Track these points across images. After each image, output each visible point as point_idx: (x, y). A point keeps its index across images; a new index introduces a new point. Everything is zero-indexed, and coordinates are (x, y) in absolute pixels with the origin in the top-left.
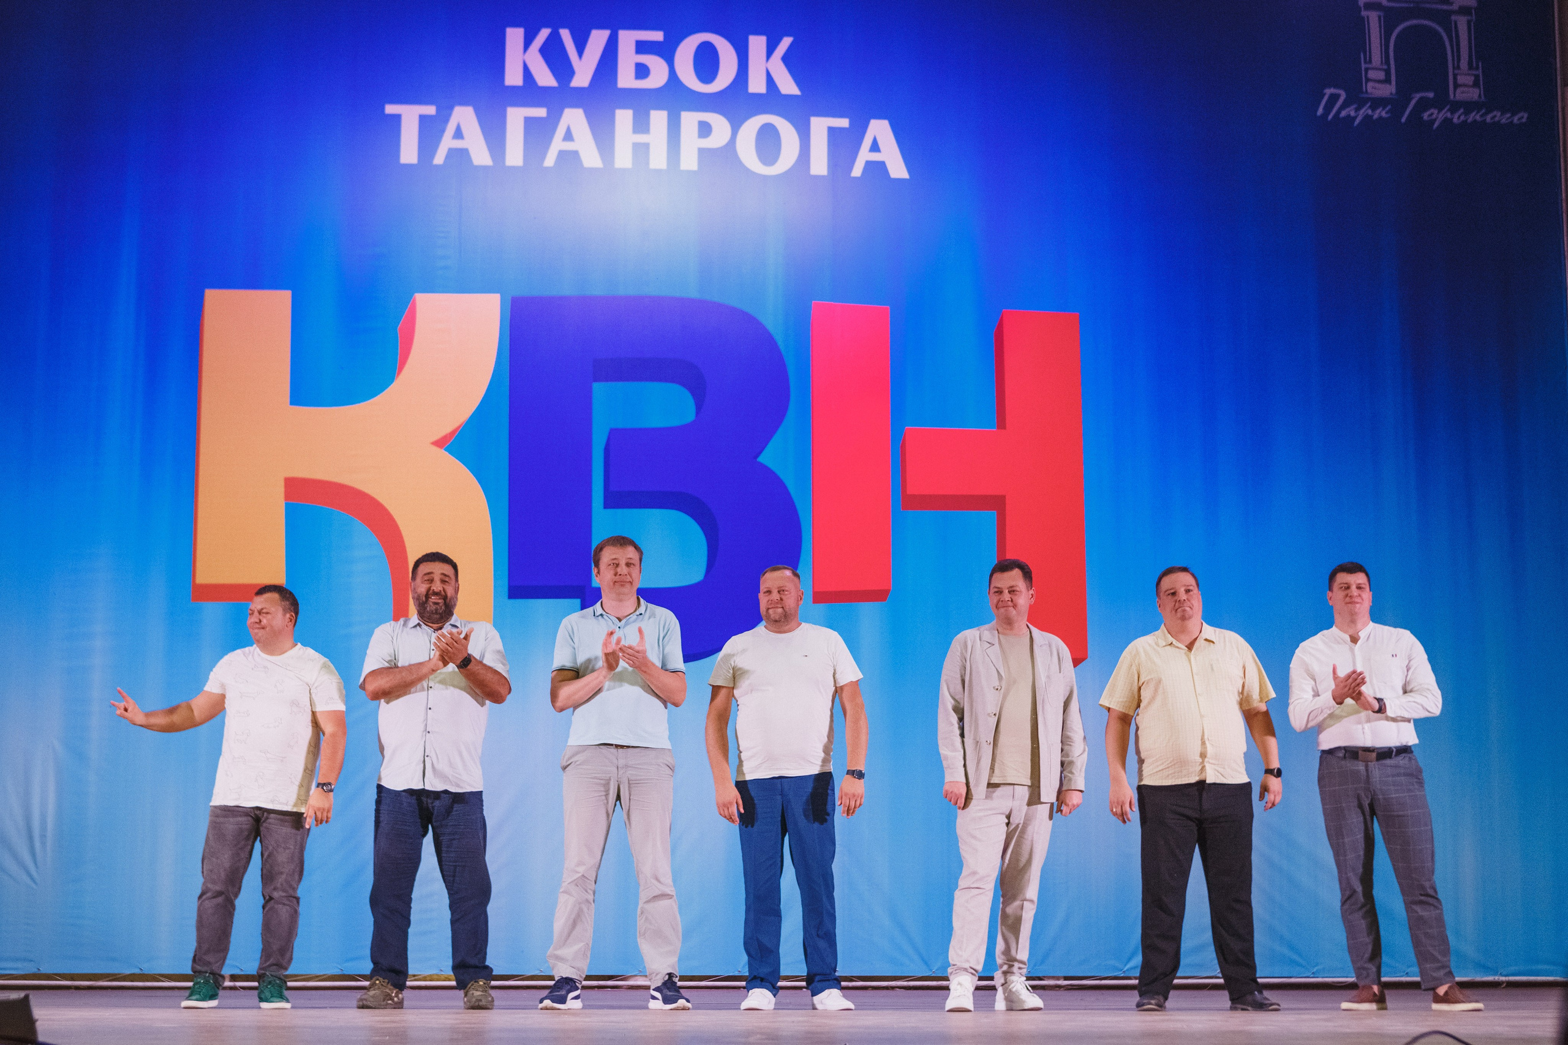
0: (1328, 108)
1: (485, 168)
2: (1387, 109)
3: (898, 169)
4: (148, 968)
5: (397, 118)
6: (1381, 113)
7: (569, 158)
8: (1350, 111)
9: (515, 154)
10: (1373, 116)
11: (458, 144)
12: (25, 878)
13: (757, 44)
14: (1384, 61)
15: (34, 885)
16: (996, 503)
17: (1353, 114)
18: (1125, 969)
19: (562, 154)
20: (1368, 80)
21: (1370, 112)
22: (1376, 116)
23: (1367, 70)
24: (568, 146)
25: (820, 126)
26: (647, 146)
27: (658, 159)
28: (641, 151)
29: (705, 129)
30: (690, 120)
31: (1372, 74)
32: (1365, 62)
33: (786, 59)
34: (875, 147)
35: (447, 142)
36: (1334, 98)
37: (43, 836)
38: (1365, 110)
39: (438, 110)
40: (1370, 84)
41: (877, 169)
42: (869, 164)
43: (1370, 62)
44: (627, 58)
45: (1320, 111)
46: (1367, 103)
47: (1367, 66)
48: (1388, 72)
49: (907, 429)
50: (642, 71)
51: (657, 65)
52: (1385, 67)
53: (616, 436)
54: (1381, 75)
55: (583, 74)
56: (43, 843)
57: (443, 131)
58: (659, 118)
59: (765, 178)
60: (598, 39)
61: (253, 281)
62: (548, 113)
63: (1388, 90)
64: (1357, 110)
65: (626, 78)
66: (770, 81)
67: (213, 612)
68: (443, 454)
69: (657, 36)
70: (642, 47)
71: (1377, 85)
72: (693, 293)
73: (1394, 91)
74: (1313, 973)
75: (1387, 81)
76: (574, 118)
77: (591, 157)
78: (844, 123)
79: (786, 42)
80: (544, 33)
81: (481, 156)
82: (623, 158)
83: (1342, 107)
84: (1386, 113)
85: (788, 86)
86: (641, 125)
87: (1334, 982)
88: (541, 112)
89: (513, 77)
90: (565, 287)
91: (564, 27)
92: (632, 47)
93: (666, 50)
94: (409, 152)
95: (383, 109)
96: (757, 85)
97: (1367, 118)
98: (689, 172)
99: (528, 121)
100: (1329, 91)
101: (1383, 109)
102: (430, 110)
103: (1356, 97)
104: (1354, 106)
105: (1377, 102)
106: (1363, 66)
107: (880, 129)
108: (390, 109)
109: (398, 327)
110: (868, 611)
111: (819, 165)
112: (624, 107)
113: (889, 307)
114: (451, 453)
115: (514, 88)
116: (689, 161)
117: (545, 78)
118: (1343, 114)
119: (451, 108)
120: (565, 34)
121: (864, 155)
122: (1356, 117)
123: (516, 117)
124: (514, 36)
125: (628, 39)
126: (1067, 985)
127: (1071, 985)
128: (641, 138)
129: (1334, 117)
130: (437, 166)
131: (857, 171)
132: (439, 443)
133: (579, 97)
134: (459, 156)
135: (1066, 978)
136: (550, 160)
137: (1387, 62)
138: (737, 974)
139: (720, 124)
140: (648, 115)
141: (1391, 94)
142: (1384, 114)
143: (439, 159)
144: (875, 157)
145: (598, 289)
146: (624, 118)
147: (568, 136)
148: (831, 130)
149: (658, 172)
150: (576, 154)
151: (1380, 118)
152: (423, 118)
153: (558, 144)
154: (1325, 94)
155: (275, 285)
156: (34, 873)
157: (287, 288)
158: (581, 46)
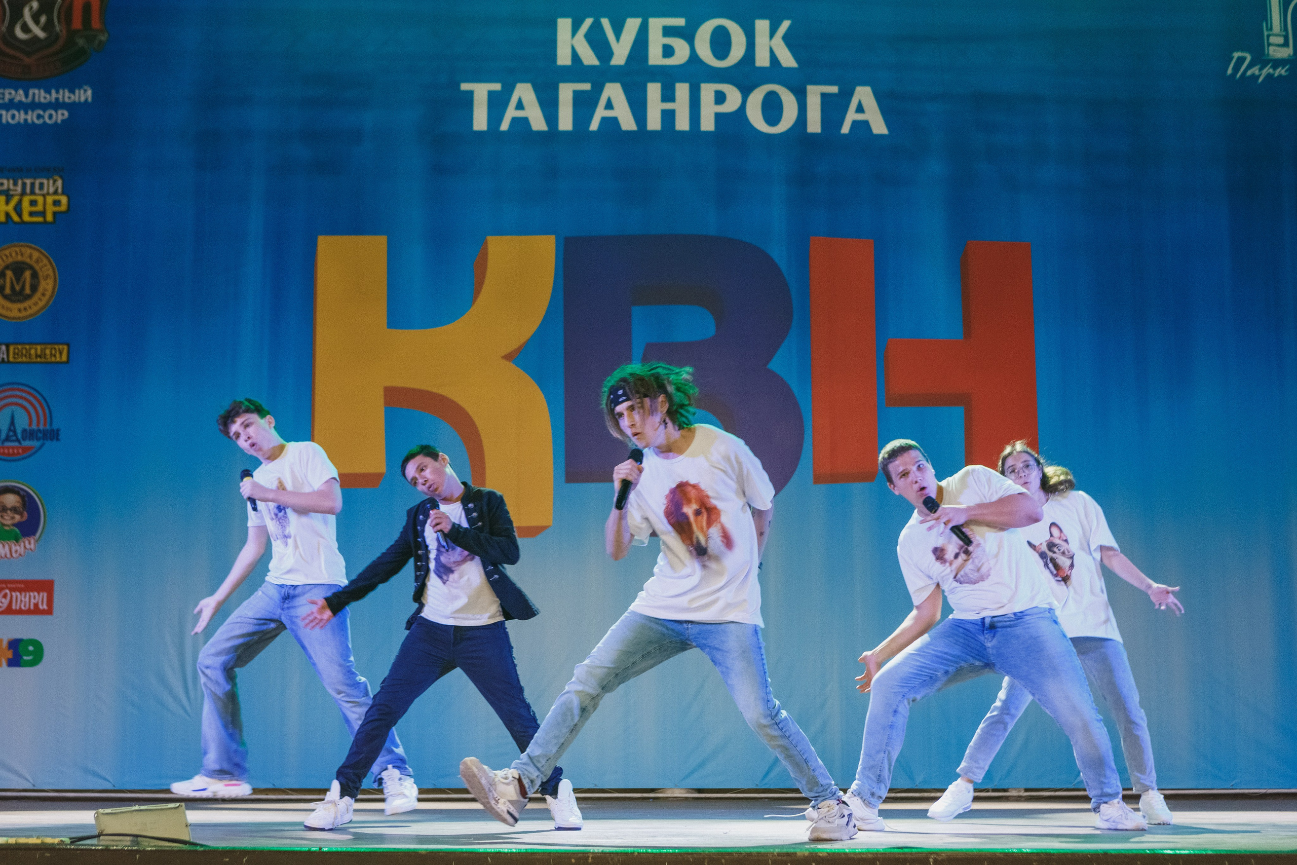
0: (1237, 68)
1: (542, 133)
2: (1286, 68)
3: (879, 127)
4: (279, 784)
5: (471, 93)
6: (1281, 71)
7: (610, 123)
8: (1255, 70)
9: (566, 122)
10: (1274, 74)
11: (520, 114)
13: (762, 26)
14: (1283, 29)
15: (187, 717)
16: (964, 400)
17: (1257, 73)
18: (1075, 782)
19: (604, 120)
20: (1269, 45)
21: (1271, 71)
22: (1276, 75)
23: (1268, 36)
24: (609, 113)
25: (815, 92)
26: (672, 112)
27: (683, 122)
28: (668, 116)
30: (708, 90)
31: (1273, 40)
32: (1267, 29)
33: (785, 38)
34: (860, 109)
35: (511, 113)
36: (1241, 60)
38: (1267, 70)
39: (503, 87)
40: (1271, 48)
41: (862, 127)
42: (855, 123)
43: (1271, 29)
44: (656, 42)
45: (1230, 71)
46: (1269, 63)
47: (1270, 33)
48: (1286, 38)
49: (889, 340)
50: (668, 51)
51: (680, 46)
52: (1284, 33)
53: (651, 350)
54: (1281, 40)
57: (507, 103)
58: (682, 90)
59: (770, 136)
60: (632, 25)
61: (356, 228)
62: (593, 86)
63: (1285, 53)
64: (1261, 69)
65: (655, 57)
66: (773, 57)
68: (511, 366)
69: (680, 22)
70: (668, 31)
71: (1277, 48)
72: (712, 231)
73: (1292, 53)
74: (1232, 785)
75: (1286, 44)
76: (614, 91)
77: (627, 122)
78: (834, 89)
79: (786, 25)
80: (588, 22)
81: (538, 123)
82: (654, 122)
83: (1249, 67)
84: (1286, 71)
85: (787, 60)
86: (668, 95)
87: (1249, 793)
88: (587, 86)
89: (564, 58)
90: (609, 228)
91: (604, 16)
92: (660, 32)
93: (688, 35)
94: (480, 121)
95: (459, 86)
96: (762, 60)
97: (1269, 76)
98: (707, 132)
99: (577, 95)
100: (1236, 55)
101: (1283, 68)
102: (497, 87)
103: (1260, 59)
104: (1258, 67)
105: (1277, 63)
106: (1266, 33)
107: (864, 94)
108: (465, 87)
109: (474, 264)
110: (858, 489)
111: (814, 125)
112: (654, 80)
113: (872, 241)
114: (517, 365)
115: (564, 68)
116: (708, 123)
117: (589, 58)
118: (1249, 73)
119: (513, 85)
120: (605, 22)
121: (851, 116)
122: (1260, 75)
123: (566, 91)
124: (564, 25)
125: (656, 25)
126: (1027, 796)
127: (1030, 796)
128: (668, 106)
129: (1241, 77)
130: (504, 132)
131: (846, 129)
132: (508, 357)
133: (617, 74)
134: (521, 123)
135: (1026, 790)
136: (594, 125)
137: (1286, 29)
138: (754, 787)
139: (732, 93)
140: (674, 87)
141: (1289, 55)
142: (1283, 72)
143: (505, 126)
144: (860, 117)
145: (632, 229)
146: (654, 90)
147: (609, 106)
148: (824, 96)
149: (682, 133)
150: (615, 120)
151: (1280, 76)
152: (491, 94)
153: (600, 112)
154: (1233, 58)
155: (374, 231)
156: (188, 707)
157: (384, 234)
158: (618, 32)
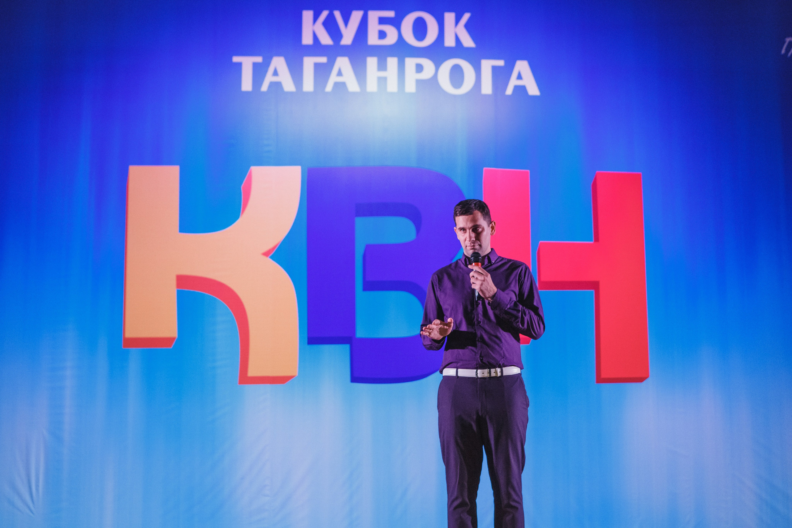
0: (788, 49)
1: (291, 93)
3: (533, 90)
5: (240, 65)
7: (340, 86)
9: (308, 85)
11: (275, 79)
12: (28, 511)
13: (449, 17)
15: (32, 515)
16: (594, 285)
19: (336, 84)
24: (340, 79)
25: (487, 65)
26: (385, 79)
27: (392, 86)
28: (382, 81)
29: (419, 68)
30: (411, 63)
33: (467, 26)
34: (519, 77)
35: (269, 78)
36: (791, 44)
37: (37, 486)
39: (263, 60)
41: (521, 90)
42: (516, 88)
44: (373, 27)
45: (783, 51)
49: (541, 243)
50: (382, 35)
51: (391, 31)
53: (370, 249)
55: (348, 37)
56: (37, 490)
57: (266, 71)
58: (392, 62)
59: (455, 96)
60: (356, 16)
61: (157, 160)
62: (328, 60)
65: (373, 39)
66: (457, 39)
67: (135, 353)
68: (269, 260)
69: (391, 14)
70: (382, 21)
72: (413, 164)
76: (343, 62)
77: (353, 85)
78: (501, 63)
79: (466, 16)
80: (325, 14)
81: (289, 85)
82: (372, 85)
85: (468, 42)
86: (382, 66)
88: (323, 60)
89: (307, 40)
90: (339, 162)
91: (336, 9)
92: (376, 21)
93: (396, 23)
94: (247, 84)
95: (231, 59)
96: (450, 42)
98: (411, 94)
99: (317, 66)
100: (788, 40)
102: (259, 59)
107: (522, 66)
108: (236, 59)
109: (242, 187)
111: (487, 88)
112: (372, 55)
113: (529, 171)
114: (273, 260)
115: (307, 46)
116: (410, 87)
117: (326, 39)
119: (271, 58)
120: (337, 14)
121: (513, 82)
123: (309, 63)
124: (307, 15)
125: (374, 16)
128: (382, 74)
129: (791, 55)
130: (263, 92)
131: (509, 91)
132: (266, 254)
133: (345, 51)
134: (276, 86)
136: (329, 88)
139: (428, 65)
140: (386, 60)
143: (264, 87)
144: (520, 83)
145: (358, 163)
146: (372, 62)
147: (340, 74)
148: (494, 68)
149: (392, 94)
150: (343, 84)
152: (255, 65)
153: (333, 78)
155: (170, 163)
156: (32, 508)
157: (177, 164)
158: (346, 21)
